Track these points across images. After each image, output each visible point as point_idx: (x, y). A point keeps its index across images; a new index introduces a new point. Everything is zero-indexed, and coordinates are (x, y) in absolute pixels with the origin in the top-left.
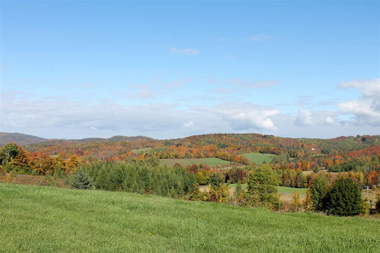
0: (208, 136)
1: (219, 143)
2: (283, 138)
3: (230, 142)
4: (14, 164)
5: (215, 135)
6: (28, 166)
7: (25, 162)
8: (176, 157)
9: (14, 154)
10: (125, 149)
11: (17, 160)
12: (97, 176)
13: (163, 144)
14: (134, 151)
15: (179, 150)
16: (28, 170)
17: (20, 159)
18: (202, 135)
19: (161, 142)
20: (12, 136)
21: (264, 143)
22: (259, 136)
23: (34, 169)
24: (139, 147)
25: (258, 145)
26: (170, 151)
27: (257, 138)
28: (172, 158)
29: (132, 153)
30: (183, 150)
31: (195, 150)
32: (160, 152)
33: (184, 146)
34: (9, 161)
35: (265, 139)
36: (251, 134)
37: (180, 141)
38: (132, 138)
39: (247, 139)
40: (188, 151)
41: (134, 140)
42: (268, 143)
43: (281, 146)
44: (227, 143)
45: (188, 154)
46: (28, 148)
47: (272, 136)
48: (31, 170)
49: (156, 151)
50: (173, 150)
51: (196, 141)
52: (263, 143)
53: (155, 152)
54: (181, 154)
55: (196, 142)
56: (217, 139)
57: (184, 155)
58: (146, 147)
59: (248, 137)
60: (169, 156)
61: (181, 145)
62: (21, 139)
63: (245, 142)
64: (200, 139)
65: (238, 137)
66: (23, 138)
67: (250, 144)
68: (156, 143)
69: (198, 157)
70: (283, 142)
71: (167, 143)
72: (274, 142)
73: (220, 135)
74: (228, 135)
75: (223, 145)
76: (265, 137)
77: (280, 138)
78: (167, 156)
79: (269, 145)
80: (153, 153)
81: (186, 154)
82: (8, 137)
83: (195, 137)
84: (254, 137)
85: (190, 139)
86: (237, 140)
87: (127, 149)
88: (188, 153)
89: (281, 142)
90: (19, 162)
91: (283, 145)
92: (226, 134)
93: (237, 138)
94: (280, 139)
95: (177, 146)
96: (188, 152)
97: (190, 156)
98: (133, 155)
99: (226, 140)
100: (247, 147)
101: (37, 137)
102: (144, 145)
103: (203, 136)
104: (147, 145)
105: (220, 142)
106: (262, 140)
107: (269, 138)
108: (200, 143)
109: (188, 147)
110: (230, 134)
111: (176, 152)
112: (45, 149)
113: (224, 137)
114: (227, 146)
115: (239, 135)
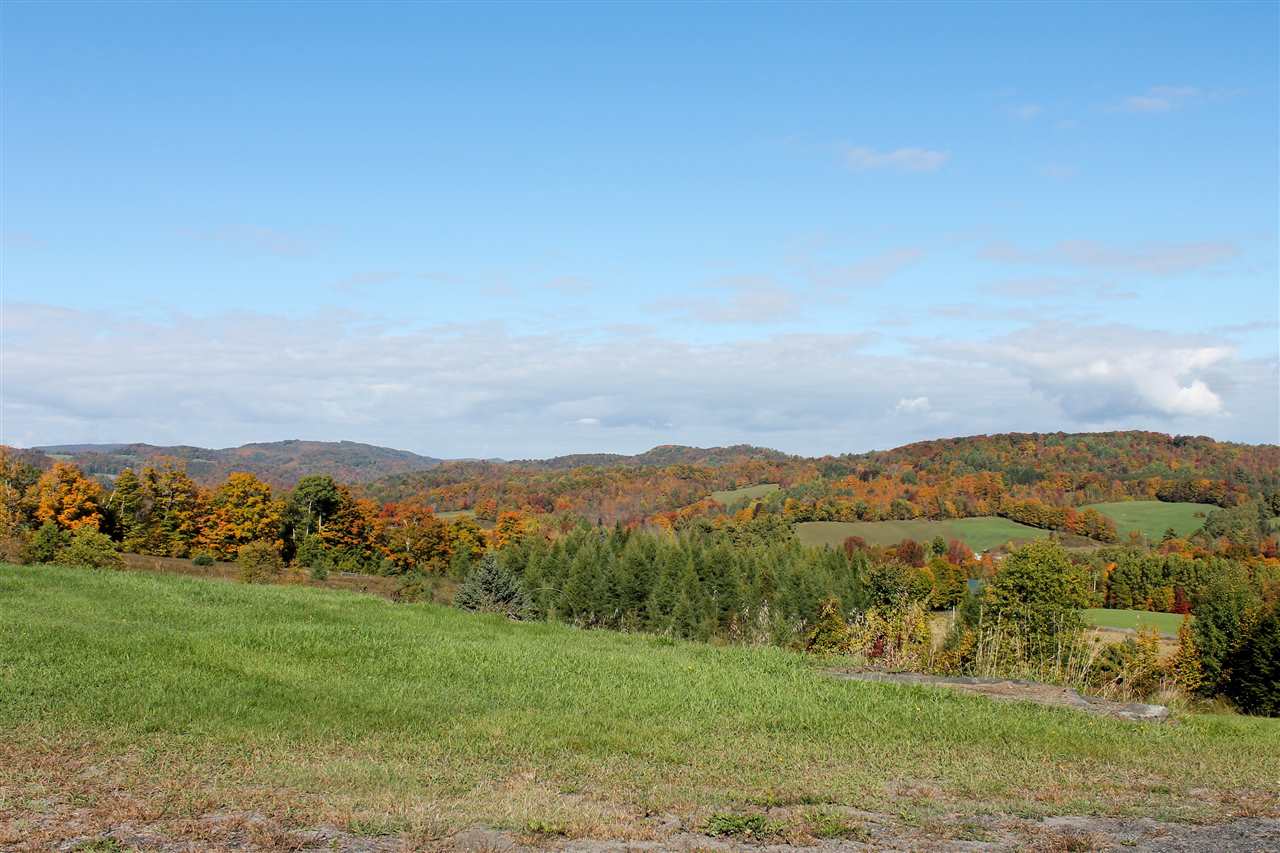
0: (972, 441)
1: (1013, 467)
2: (1246, 448)
3: (1051, 462)
4: (328, 540)
5: (998, 438)
6: (368, 547)
7: (360, 534)
8: (860, 516)
9: (326, 507)
10: (690, 491)
11: (336, 527)
12: (566, 576)
13: (817, 473)
14: (720, 497)
15: (871, 491)
16: (368, 558)
17: (343, 523)
18: (952, 441)
19: (813, 465)
20: (332, 453)
21: (1175, 465)
22: (1155, 439)
23: (388, 555)
24: (737, 483)
25: (1153, 473)
26: (838, 495)
27: (1148, 448)
28: (847, 520)
29: (710, 503)
30: (885, 493)
31: (925, 492)
32: (806, 497)
33: (889, 478)
34: (310, 532)
35: (1179, 450)
36: (1125, 434)
37: (878, 460)
38: (716, 453)
39: (1113, 451)
40: (901, 493)
41: (723, 458)
42: (1189, 464)
43: (1239, 474)
44: (1039, 466)
45: (900, 504)
46: (380, 491)
47: (1206, 439)
48: (378, 558)
49: (792, 497)
50: (848, 493)
51: (932, 460)
52: (1170, 467)
53: (789, 500)
54: (875, 506)
55: (930, 463)
56: (1003, 454)
57: (889, 507)
58: (760, 483)
59: (1116, 446)
60: (837, 512)
61: (875, 473)
62: (361, 460)
63: (1106, 462)
64: (945, 454)
65: (1080, 445)
66: (366, 457)
67: (1125, 470)
68: (792, 468)
69: (936, 517)
70: (1246, 461)
71: (831, 468)
72: (1213, 462)
73: (1015, 439)
74: (1046, 436)
75: (1026, 473)
76: (1179, 442)
77: (1236, 446)
78: (828, 512)
79: (1194, 471)
80: (783, 504)
81: (895, 505)
82: (323, 454)
83: (926, 446)
84: (1138, 444)
85: (910, 455)
86: (1076, 454)
87: (696, 490)
88: (900, 500)
89: (1240, 459)
90: (340, 534)
91: (1246, 470)
92: (1035, 437)
93: (1077, 450)
94: (1233, 450)
95: (864, 477)
96: (902, 498)
97: (908, 511)
98: (716, 509)
99: (1036, 456)
100: (1111, 479)
101: (409, 452)
102: (751, 477)
103: (957, 441)
104: (763, 477)
105: (1015, 463)
106: (1167, 454)
107: (1195, 448)
108: (945, 466)
109: (903, 481)
110: (1051, 434)
111: (858, 499)
112: (431, 491)
113: (1031, 444)
114: (1041, 477)
115: (1086, 439)
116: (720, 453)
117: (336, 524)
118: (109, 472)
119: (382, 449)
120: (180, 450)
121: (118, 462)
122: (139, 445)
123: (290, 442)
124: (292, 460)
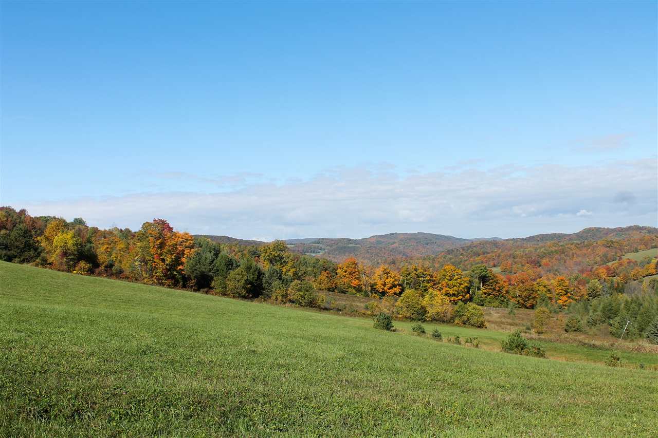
4: (485, 293)
6: (503, 296)
7: (499, 291)
9: (484, 279)
10: (614, 254)
11: (489, 287)
14: (631, 256)
16: (503, 301)
17: (492, 286)
20: (415, 239)
23: (511, 299)
24: (639, 248)
29: (628, 261)
34: (478, 290)
38: (619, 231)
41: (623, 233)
48: (507, 300)
58: (653, 248)
66: (431, 240)
82: (410, 239)
87: (616, 253)
90: (491, 291)
98: (632, 264)
101: (451, 236)
102: (647, 244)
104: (654, 244)
112: (476, 258)
116: (620, 231)
117: (488, 286)
118: (311, 252)
119: (438, 235)
120: (342, 240)
121: (315, 248)
122: (323, 239)
123: (393, 234)
124: (395, 243)
